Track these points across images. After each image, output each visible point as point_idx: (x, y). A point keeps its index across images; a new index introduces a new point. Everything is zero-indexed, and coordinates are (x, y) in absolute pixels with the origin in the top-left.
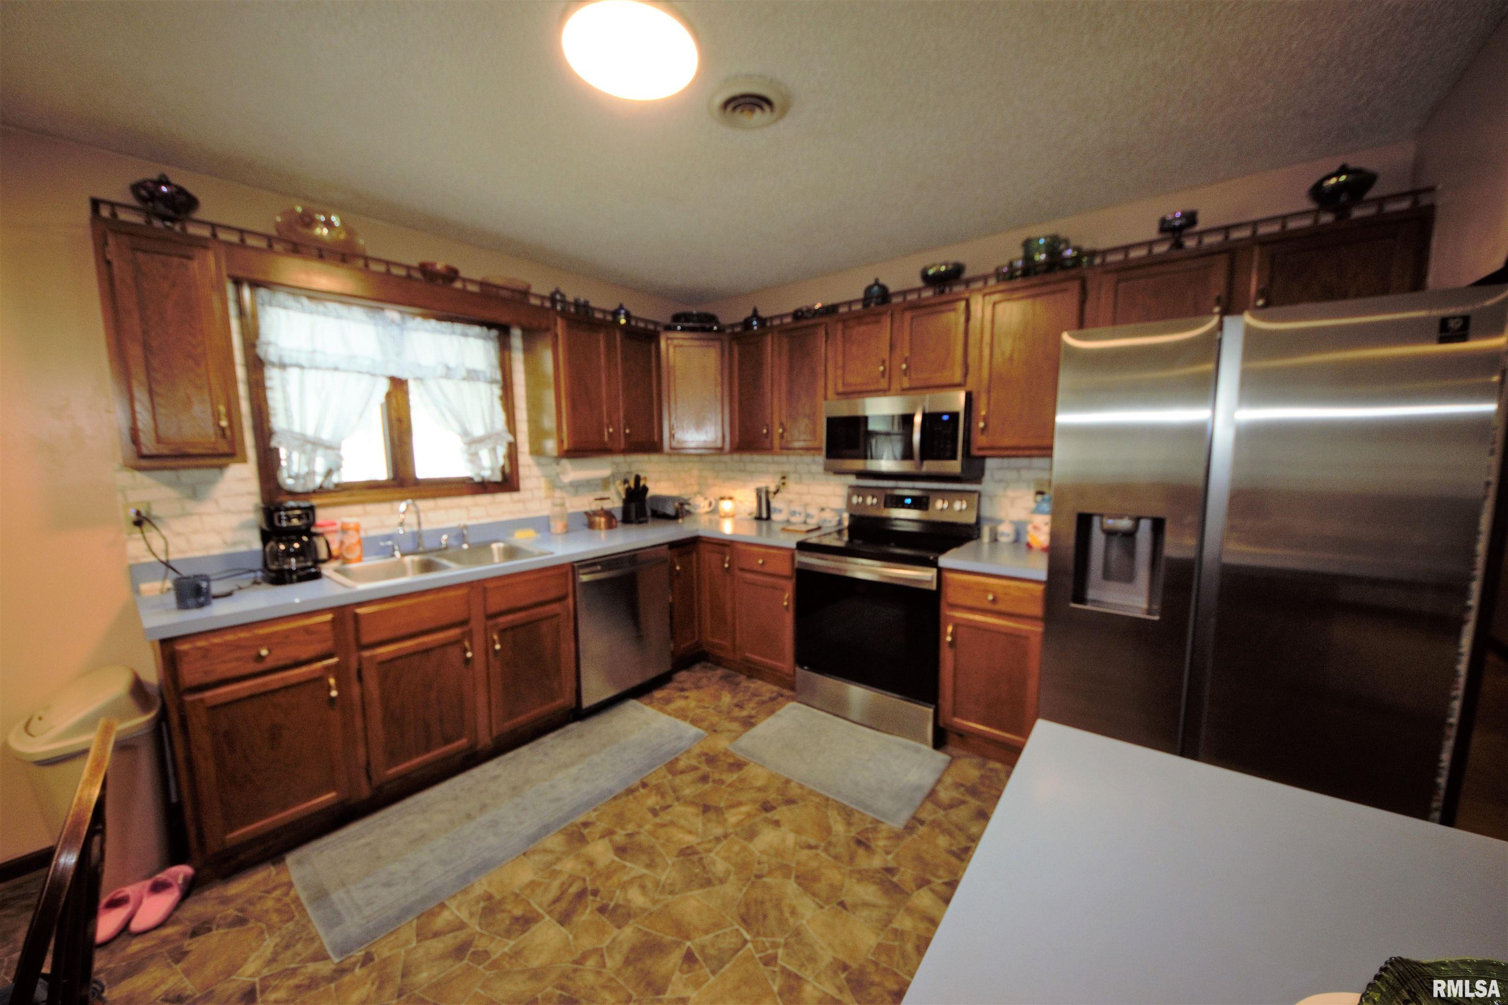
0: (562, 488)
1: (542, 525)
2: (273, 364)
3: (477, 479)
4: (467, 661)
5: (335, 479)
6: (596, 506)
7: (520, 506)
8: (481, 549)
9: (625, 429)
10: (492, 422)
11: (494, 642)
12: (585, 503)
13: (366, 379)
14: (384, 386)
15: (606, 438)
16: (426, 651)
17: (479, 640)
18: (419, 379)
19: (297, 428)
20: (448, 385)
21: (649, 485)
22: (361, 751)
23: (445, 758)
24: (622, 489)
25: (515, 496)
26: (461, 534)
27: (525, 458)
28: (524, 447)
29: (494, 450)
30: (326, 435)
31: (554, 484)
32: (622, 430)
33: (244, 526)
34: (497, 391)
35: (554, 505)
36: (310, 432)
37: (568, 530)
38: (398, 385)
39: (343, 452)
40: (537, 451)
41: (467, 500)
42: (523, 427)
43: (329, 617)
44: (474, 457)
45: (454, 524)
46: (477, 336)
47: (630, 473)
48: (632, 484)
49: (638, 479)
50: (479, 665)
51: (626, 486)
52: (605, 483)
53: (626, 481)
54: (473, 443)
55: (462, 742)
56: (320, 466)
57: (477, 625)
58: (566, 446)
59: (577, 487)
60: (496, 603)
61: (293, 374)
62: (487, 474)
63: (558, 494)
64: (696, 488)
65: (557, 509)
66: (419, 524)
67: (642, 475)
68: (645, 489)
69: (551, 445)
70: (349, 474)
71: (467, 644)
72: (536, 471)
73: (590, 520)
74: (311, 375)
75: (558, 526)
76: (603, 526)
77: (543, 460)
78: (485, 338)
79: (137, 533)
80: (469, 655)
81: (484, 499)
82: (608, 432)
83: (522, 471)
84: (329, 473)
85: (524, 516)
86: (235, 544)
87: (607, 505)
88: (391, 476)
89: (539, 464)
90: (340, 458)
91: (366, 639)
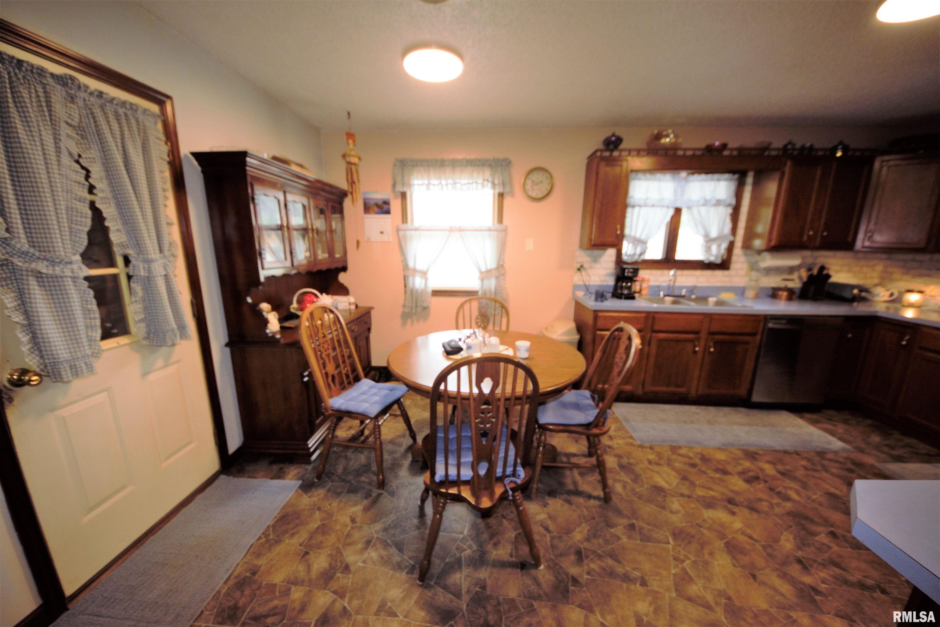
0: (758, 270)
1: (741, 292)
2: (630, 206)
3: (706, 262)
4: (695, 352)
5: (642, 258)
6: (782, 284)
7: (727, 279)
8: (703, 299)
9: (823, 232)
10: (723, 229)
11: (710, 347)
12: (774, 281)
13: (664, 209)
14: (671, 212)
15: (805, 238)
16: (678, 341)
17: (702, 343)
18: (689, 208)
19: (633, 234)
20: (703, 210)
21: (831, 273)
22: (642, 375)
23: (674, 394)
24: (804, 274)
25: (726, 272)
26: (692, 290)
27: (738, 250)
28: (739, 243)
29: (719, 246)
30: (643, 237)
31: (753, 267)
32: (820, 234)
33: (608, 275)
34: (730, 210)
35: (751, 280)
36: (638, 236)
37: (757, 297)
38: (678, 211)
39: (648, 245)
40: (747, 246)
41: (698, 273)
42: (741, 232)
43: (643, 315)
44: (708, 249)
45: (690, 284)
46: (725, 180)
47: (814, 264)
48: (815, 272)
49: (822, 268)
50: (700, 356)
51: (810, 273)
52: (791, 270)
53: (810, 270)
54: (709, 240)
55: (683, 390)
56: (638, 251)
57: (703, 335)
58: (773, 243)
59: (769, 271)
60: (715, 327)
61: (637, 209)
62: (712, 259)
63: (754, 274)
64: (876, 281)
65: (753, 283)
66: (675, 282)
67: (827, 266)
68: (828, 276)
69: (758, 243)
70: (648, 256)
71: (697, 343)
72: (742, 259)
73: (774, 293)
74: (643, 210)
75: (750, 294)
76: (784, 298)
77: (749, 252)
78: (730, 180)
79: (578, 273)
80: (697, 349)
81: (708, 273)
82: (808, 235)
83: (734, 258)
84: (641, 254)
85: (728, 285)
86: (603, 281)
87: (790, 285)
88: (664, 257)
89: (746, 255)
90: (646, 248)
91: (657, 328)
